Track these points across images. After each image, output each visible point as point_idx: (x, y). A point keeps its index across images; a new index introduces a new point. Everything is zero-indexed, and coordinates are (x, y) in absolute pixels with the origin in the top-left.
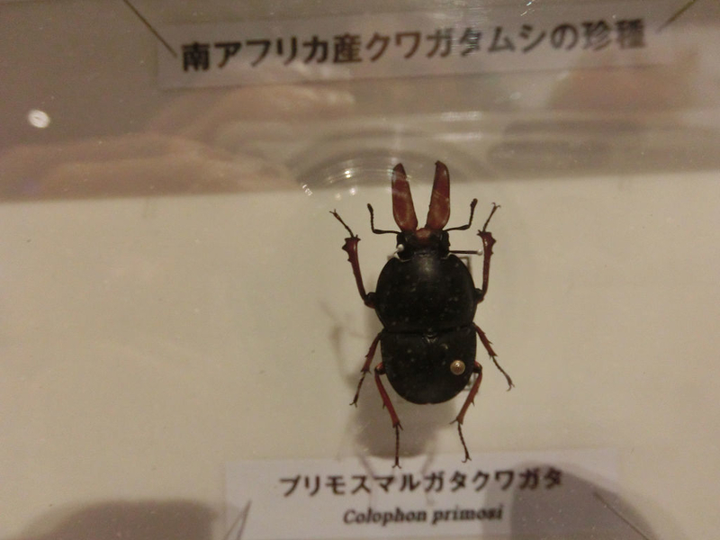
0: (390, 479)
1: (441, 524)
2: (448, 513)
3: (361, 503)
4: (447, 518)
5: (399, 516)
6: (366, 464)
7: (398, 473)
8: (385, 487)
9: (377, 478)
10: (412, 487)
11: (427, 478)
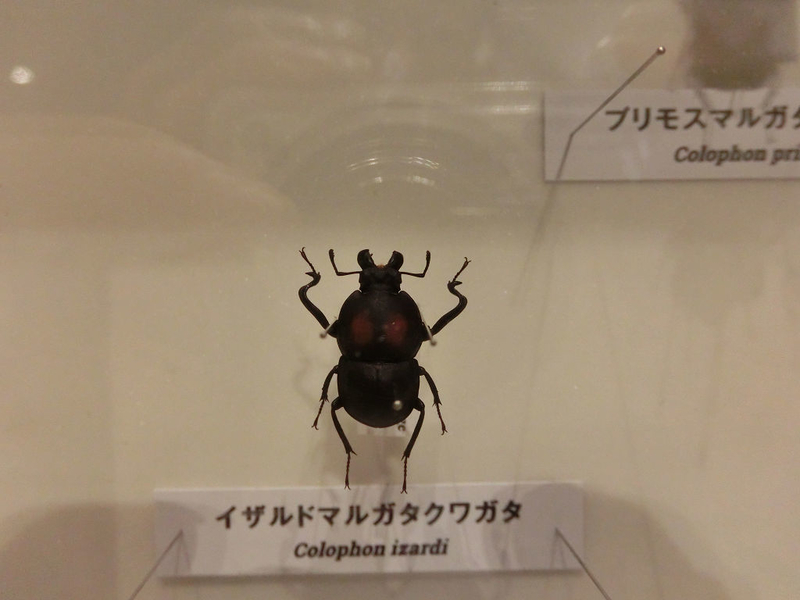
0: (728, 113)
1: (782, 164)
2: (790, 151)
3: (694, 139)
4: (787, 158)
5: (735, 155)
6: (701, 96)
7: (737, 108)
8: (722, 122)
9: (714, 112)
10: (752, 123)
11: (768, 113)
